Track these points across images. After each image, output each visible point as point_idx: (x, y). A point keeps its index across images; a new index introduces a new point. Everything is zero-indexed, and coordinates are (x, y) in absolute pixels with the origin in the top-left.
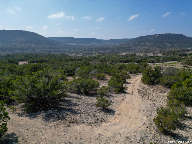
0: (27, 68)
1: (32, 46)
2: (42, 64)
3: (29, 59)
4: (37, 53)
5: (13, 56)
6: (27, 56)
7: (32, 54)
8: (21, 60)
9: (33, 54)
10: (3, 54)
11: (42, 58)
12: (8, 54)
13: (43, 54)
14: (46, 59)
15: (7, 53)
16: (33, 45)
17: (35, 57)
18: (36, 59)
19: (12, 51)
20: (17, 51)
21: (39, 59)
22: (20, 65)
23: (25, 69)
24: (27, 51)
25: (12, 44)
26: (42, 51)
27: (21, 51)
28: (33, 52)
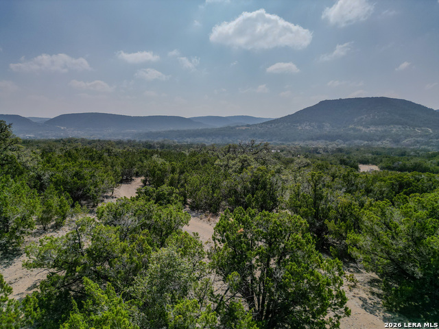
0: (382, 180)
1: (393, 132)
2: (424, 176)
3: (383, 160)
4: (404, 148)
5: (348, 153)
6: (377, 154)
7: (389, 149)
8: (365, 162)
9: (392, 149)
10: (330, 147)
11: (418, 160)
12: (340, 147)
13: (421, 151)
14: (428, 164)
15: (338, 145)
16: (394, 130)
17: (397, 157)
18: (400, 163)
19: (347, 140)
20: (357, 142)
21: (409, 164)
22: (361, 171)
23: (378, 184)
24: (379, 143)
25: (351, 126)
26: (418, 142)
27: (366, 142)
28: (395, 146)
